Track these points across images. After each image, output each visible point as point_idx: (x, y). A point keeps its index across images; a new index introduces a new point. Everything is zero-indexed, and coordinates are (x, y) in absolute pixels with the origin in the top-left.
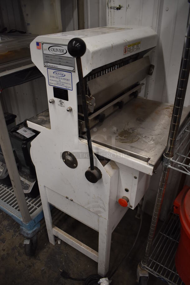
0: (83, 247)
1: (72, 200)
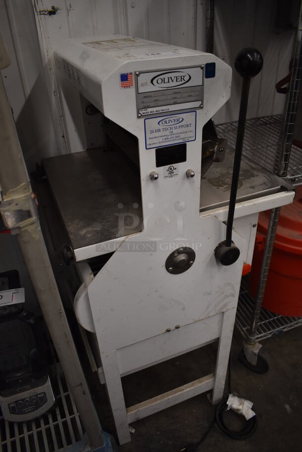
1: (177, 328)
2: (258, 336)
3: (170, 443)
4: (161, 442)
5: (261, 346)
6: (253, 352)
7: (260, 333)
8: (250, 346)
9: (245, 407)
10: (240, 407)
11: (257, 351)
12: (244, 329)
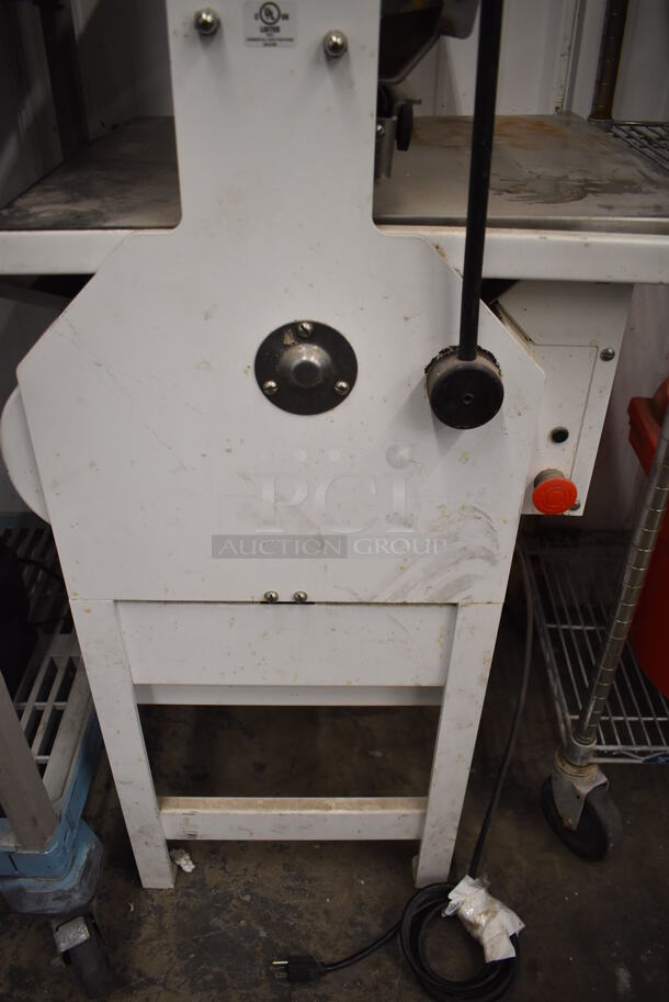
0: (340, 812)
1: (300, 600)
2: (600, 748)
3: (263, 934)
4: (242, 922)
5: (604, 779)
6: (574, 788)
7: (610, 741)
8: (569, 769)
9: (495, 923)
10: (482, 920)
11: (584, 790)
12: (569, 717)
